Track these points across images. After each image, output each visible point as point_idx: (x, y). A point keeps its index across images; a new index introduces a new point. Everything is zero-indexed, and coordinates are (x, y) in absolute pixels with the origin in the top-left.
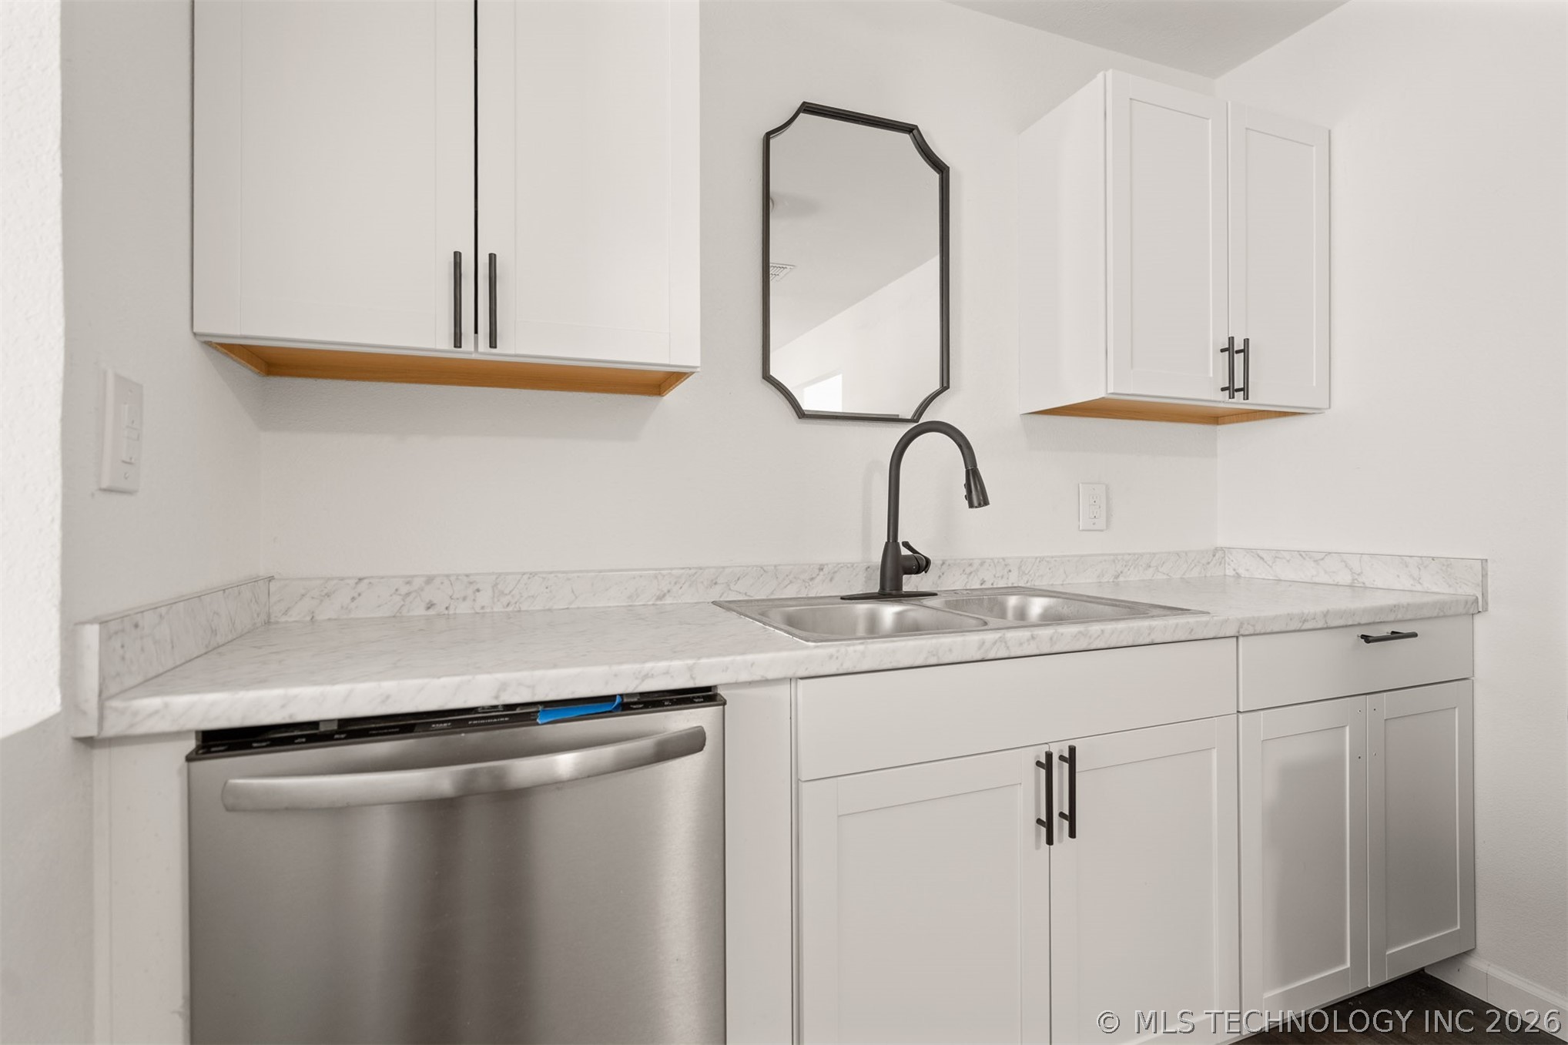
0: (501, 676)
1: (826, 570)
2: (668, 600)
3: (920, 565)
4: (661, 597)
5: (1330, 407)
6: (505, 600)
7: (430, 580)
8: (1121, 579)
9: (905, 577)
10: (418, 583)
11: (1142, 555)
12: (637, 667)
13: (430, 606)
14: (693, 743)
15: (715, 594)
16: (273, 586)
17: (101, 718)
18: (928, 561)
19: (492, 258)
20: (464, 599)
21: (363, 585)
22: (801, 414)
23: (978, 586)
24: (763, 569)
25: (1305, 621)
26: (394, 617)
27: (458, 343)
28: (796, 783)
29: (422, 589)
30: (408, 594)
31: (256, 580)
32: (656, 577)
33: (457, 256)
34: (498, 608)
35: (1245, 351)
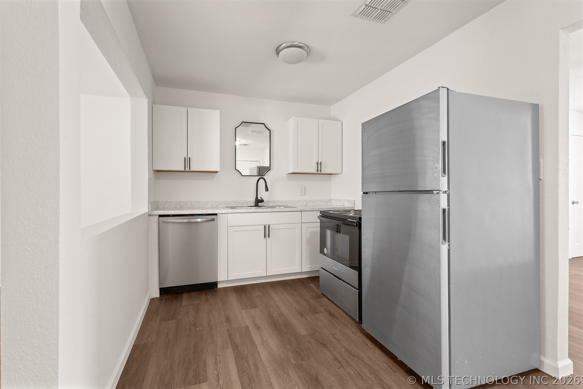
0: (190, 211)
1: (246, 202)
2: (218, 206)
3: (262, 201)
4: (217, 206)
5: (342, 173)
6: (192, 205)
7: (180, 202)
8: (307, 205)
9: (259, 203)
10: (179, 202)
11: (312, 200)
12: (206, 211)
13: (180, 206)
14: (213, 220)
15: (226, 206)
16: (158, 203)
17: (151, 213)
18: (263, 200)
19: (190, 158)
20: (185, 205)
21: (171, 203)
22: (242, 175)
23: (276, 205)
24: (235, 202)
25: (314, 209)
26: (175, 208)
27: (185, 170)
28: (228, 227)
29: (179, 204)
30: (177, 204)
31: (156, 202)
32: (216, 202)
33: (185, 158)
34: (191, 207)
35: (321, 164)
